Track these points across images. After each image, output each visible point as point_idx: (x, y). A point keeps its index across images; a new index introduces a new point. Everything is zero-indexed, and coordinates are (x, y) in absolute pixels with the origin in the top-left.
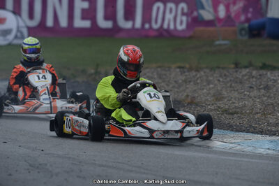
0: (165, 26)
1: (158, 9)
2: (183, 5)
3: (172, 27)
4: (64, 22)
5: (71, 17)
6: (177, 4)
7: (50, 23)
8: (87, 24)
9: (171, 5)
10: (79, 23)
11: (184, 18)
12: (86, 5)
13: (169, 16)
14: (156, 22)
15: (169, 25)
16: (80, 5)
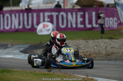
0: (110, 26)
1: (107, 20)
2: (115, 19)
3: (112, 26)
4: (74, 26)
5: (77, 24)
6: (113, 18)
7: (69, 26)
8: (82, 26)
9: (111, 19)
10: (80, 26)
11: (116, 23)
12: (82, 19)
13: (111, 23)
14: (107, 25)
15: (111, 26)
16: (80, 19)
